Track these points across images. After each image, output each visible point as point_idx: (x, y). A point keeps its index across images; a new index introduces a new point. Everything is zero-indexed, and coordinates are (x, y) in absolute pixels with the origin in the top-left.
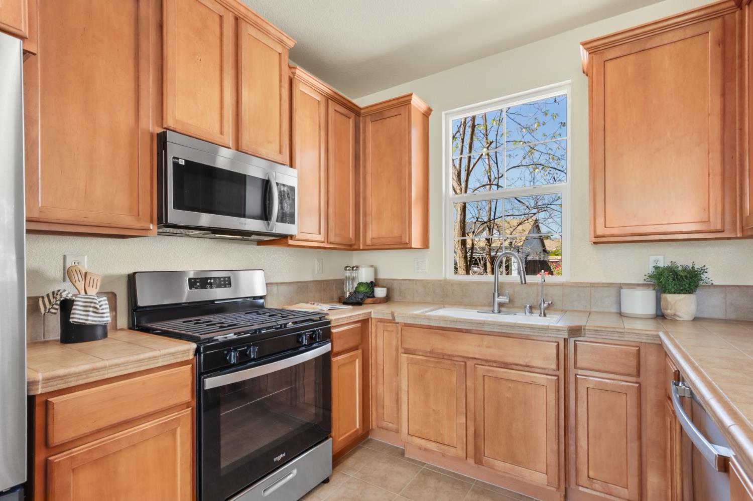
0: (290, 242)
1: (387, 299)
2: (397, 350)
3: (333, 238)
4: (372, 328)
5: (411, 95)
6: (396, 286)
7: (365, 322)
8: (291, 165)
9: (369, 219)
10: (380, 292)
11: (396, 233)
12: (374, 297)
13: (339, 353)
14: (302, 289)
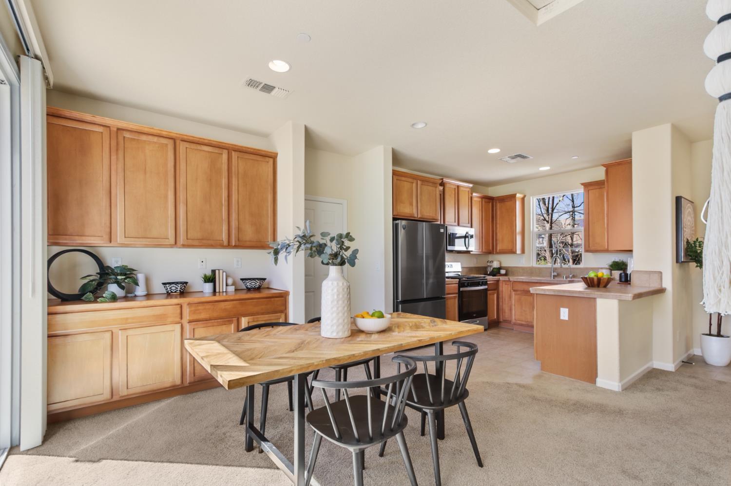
0: (471, 253)
1: (506, 275)
2: (511, 291)
3: (484, 251)
4: (500, 284)
5: (516, 194)
6: (510, 269)
7: (498, 281)
8: (471, 227)
9: (498, 242)
10: (503, 272)
11: (510, 248)
12: (500, 273)
13: (489, 290)
14: (471, 269)
